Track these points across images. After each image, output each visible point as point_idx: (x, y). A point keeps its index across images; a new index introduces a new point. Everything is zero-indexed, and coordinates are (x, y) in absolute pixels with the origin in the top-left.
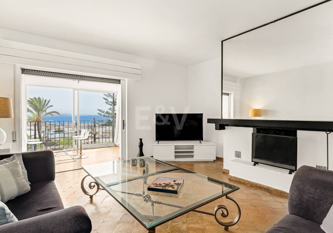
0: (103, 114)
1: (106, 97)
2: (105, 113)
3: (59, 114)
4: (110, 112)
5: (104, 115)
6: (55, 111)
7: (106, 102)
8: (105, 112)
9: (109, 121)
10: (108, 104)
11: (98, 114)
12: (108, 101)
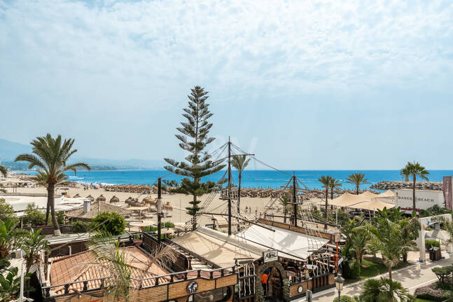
0: (175, 168)
1: (182, 134)
2: (180, 167)
3: (89, 168)
4: (190, 164)
5: (177, 172)
6: (82, 162)
7: (180, 145)
8: (180, 164)
9: (188, 183)
10: (185, 147)
11: (166, 168)
12: (185, 142)
